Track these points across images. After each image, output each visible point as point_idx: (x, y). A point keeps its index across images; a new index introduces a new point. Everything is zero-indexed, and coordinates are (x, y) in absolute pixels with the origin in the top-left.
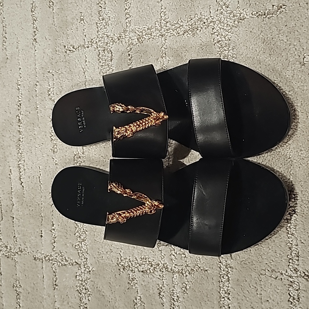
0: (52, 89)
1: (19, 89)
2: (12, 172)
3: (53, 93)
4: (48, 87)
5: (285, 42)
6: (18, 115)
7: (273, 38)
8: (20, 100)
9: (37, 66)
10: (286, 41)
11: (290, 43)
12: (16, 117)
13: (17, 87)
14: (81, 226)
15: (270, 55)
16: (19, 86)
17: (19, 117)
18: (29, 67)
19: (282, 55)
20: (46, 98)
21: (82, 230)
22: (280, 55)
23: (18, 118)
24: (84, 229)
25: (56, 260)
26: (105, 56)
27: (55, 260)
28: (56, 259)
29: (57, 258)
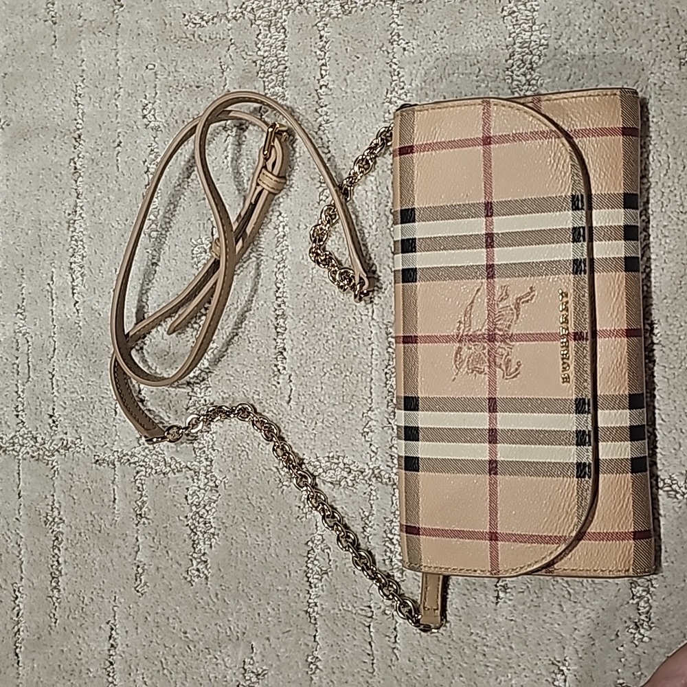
0: (150, 106)
1: (78, 104)
2: (54, 279)
3: (152, 112)
4: (144, 100)
5: (648, 17)
6: (73, 159)
7: (622, 9)
8: (79, 126)
9: (120, 56)
10: (649, 15)
11: (657, 18)
12: (68, 162)
13: (73, 99)
14: (200, 393)
15: (615, 42)
16: (78, 98)
17: (75, 163)
18: (103, 59)
19: (641, 42)
20: (138, 123)
21: (203, 401)
22: (635, 42)
23: (72, 164)
24: (205, 401)
25: (144, 464)
26: (271, 37)
27: (141, 463)
28: (144, 461)
29: (147, 460)
